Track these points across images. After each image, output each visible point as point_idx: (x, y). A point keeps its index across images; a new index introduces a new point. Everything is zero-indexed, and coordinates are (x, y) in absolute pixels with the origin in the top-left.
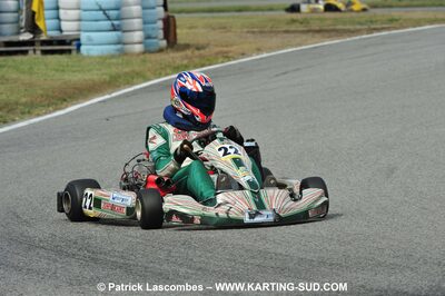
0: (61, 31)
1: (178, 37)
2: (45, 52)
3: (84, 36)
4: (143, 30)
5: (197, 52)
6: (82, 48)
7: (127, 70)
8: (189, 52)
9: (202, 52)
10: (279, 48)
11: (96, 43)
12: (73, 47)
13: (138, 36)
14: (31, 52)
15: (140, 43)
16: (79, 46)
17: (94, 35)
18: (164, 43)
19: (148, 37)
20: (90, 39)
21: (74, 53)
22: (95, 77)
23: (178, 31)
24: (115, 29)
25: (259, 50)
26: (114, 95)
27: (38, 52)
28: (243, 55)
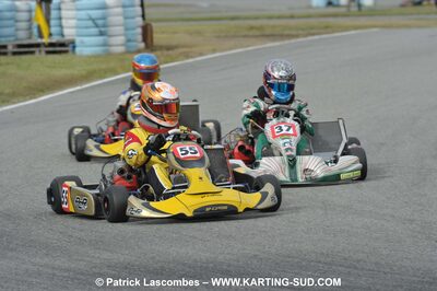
0: (63, 35)
1: (155, 40)
2: (48, 52)
3: (78, 40)
4: (125, 35)
5: (165, 52)
6: (77, 49)
7: (104, 66)
8: (159, 53)
9: (170, 52)
10: (231, 49)
11: (87, 46)
12: (70, 48)
13: (121, 39)
14: (37, 53)
15: (122, 45)
16: (74, 47)
17: (86, 39)
18: (142, 45)
19: (129, 41)
20: (82, 42)
21: (70, 53)
22: (76, 72)
23: (155, 35)
24: (102, 34)
25: (214, 51)
26: (84, 86)
27: (43, 53)
28: (201, 54)
